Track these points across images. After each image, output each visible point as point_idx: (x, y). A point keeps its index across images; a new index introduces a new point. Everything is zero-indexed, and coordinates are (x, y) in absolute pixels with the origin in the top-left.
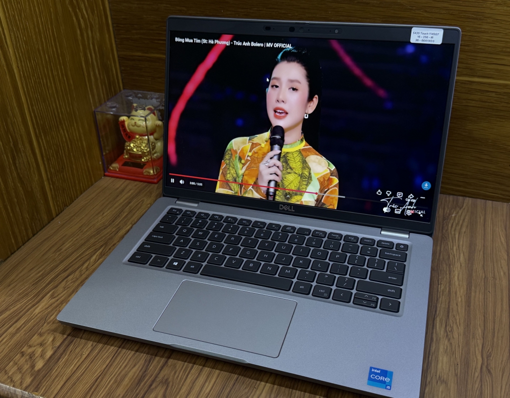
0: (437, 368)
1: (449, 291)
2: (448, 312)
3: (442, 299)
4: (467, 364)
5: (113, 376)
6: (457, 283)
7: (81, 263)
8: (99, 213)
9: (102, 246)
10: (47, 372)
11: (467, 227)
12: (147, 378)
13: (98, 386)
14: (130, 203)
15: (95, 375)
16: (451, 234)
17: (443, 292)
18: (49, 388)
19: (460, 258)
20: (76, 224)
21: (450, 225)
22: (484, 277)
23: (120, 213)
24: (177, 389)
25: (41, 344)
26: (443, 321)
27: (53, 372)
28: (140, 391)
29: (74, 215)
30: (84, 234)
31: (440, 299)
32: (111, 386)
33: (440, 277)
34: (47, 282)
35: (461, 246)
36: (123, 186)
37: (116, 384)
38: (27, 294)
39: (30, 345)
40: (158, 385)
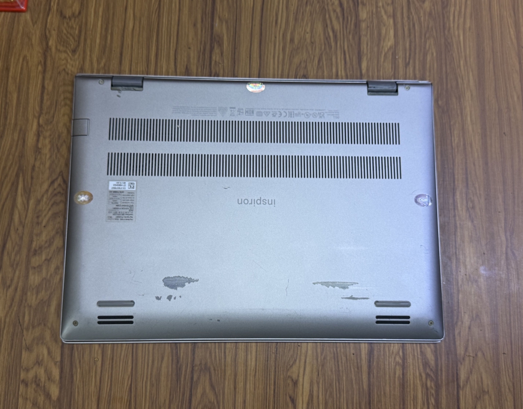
0: (465, 264)
2: (467, 180)
3: (458, 159)
4: (493, 250)
10: (69, 398)
11: (471, 16)
12: (184, 369)
13: (135, 396)
15: (126, 385)
16: (455, 37)
17: (457, 147)
22: (497, 110)
24: (221, 373)
25: (39, 363)
26: (464, 195)
39: (25, 368)
40: (200, 375)
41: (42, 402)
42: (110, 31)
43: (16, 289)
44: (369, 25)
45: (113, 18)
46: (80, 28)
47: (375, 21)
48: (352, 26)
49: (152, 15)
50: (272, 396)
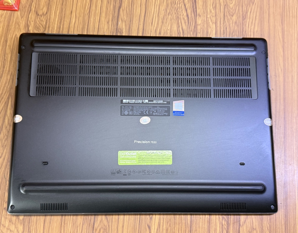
42: (62, 24)
44: (202, 27)
45: (64, 17)
46: (47, 21)
47: (205, 26)
48: (193, 27)
49: (85, 16)
50: (138, 224)
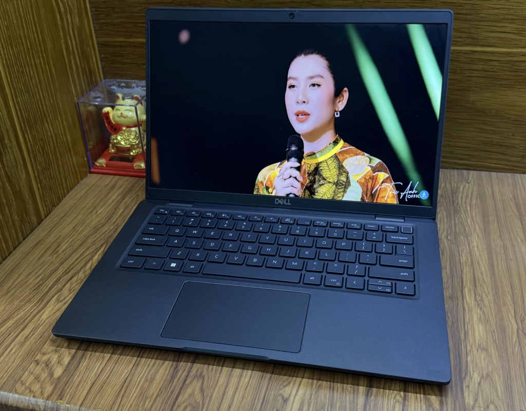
0: (474, 336)
1: (472, 262)
2: (475, 282)
3: (466, 270)
4: (503, 330)
5: (142, 375)
6: (477, 253)
7: (83, 263)
8: (92, 212)
9: (102, 245)
10: (68, 379)
11: (477, 198)
12: (180, 373)
13: (127, 387)
14: (123, 199)
15: (122, 377)
16: (463, 207)
17: (465, 263)
18: (74, 396)
19: (475, 229)
20: (68, 225)
21: (460, 199)
22: (502, 245)
23: (115, 210)
24: (214, 381)
25: (56, 351)
26: (472, 291)
27: (75, 378)
28: (175, 388)
29: (64, 216)
30: (79, 234)
31: (465, 270)
32: (142, 386)
33: (460, 249)
34: (49, 286)
35: (474, 218)
36: (112, 183)
37: (148, 383)
38: (29, 301)
39: (43, 353)
40: (193, 380)
41: (44, 378)
43: (65, 304)
